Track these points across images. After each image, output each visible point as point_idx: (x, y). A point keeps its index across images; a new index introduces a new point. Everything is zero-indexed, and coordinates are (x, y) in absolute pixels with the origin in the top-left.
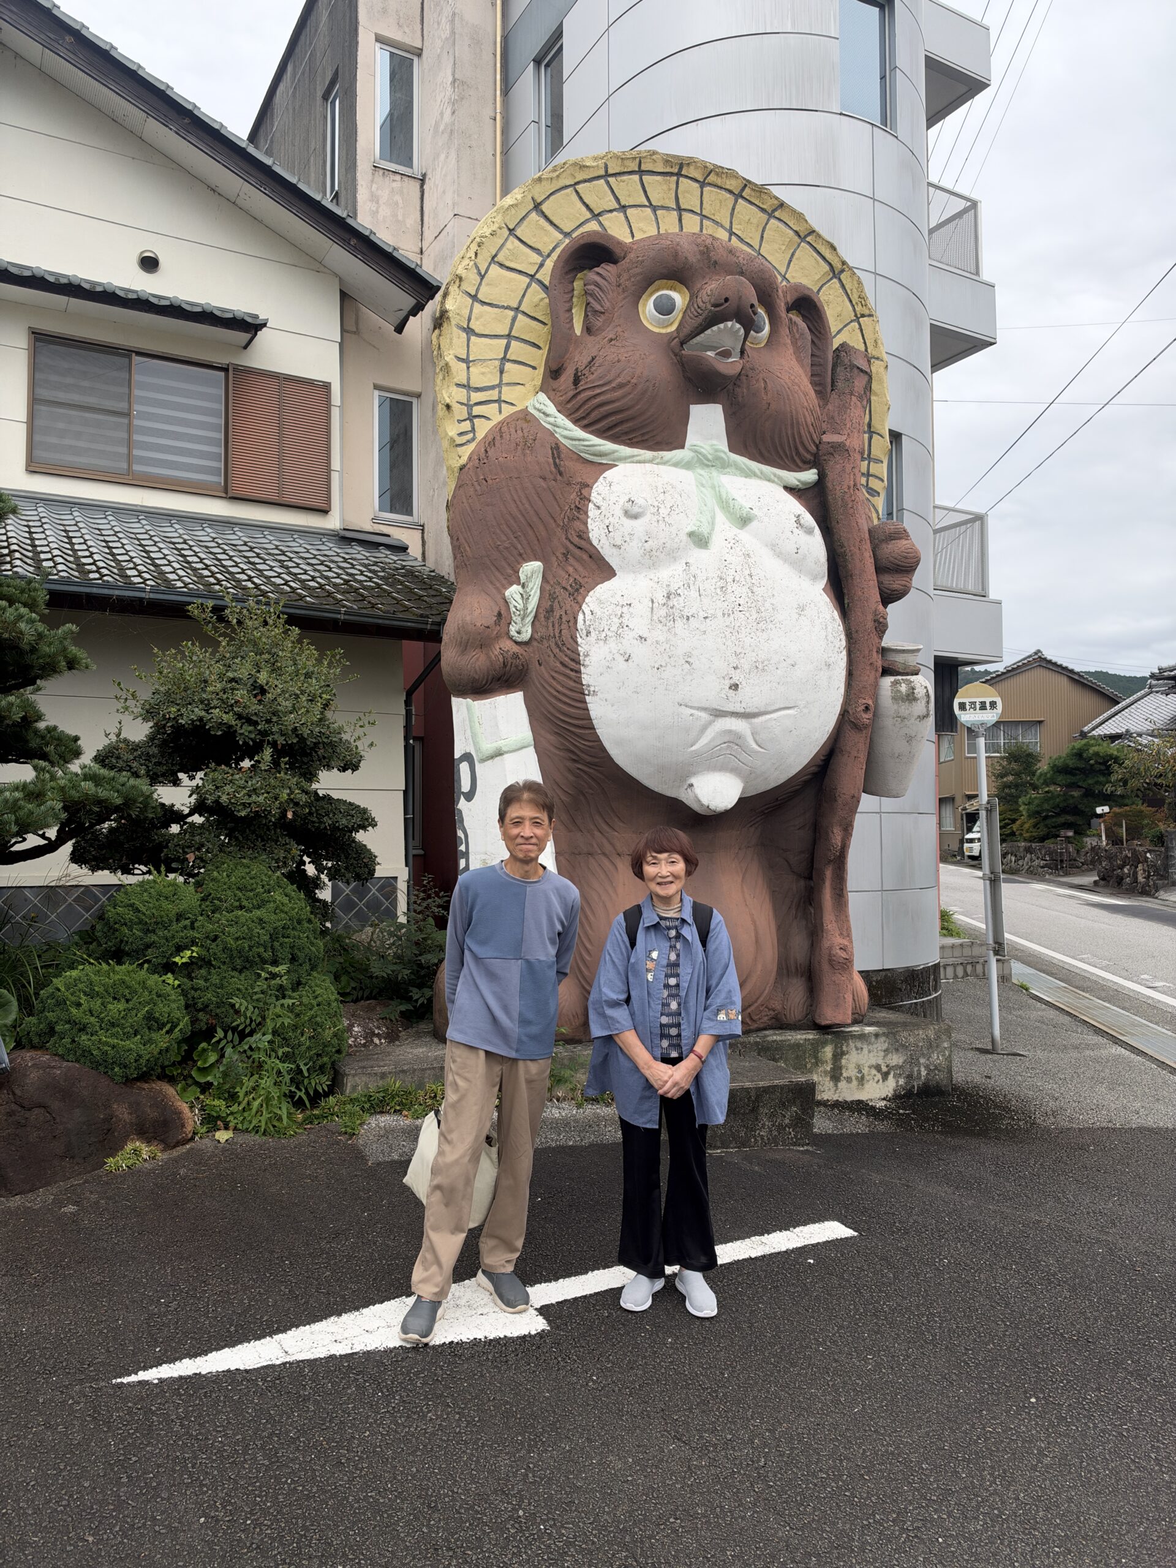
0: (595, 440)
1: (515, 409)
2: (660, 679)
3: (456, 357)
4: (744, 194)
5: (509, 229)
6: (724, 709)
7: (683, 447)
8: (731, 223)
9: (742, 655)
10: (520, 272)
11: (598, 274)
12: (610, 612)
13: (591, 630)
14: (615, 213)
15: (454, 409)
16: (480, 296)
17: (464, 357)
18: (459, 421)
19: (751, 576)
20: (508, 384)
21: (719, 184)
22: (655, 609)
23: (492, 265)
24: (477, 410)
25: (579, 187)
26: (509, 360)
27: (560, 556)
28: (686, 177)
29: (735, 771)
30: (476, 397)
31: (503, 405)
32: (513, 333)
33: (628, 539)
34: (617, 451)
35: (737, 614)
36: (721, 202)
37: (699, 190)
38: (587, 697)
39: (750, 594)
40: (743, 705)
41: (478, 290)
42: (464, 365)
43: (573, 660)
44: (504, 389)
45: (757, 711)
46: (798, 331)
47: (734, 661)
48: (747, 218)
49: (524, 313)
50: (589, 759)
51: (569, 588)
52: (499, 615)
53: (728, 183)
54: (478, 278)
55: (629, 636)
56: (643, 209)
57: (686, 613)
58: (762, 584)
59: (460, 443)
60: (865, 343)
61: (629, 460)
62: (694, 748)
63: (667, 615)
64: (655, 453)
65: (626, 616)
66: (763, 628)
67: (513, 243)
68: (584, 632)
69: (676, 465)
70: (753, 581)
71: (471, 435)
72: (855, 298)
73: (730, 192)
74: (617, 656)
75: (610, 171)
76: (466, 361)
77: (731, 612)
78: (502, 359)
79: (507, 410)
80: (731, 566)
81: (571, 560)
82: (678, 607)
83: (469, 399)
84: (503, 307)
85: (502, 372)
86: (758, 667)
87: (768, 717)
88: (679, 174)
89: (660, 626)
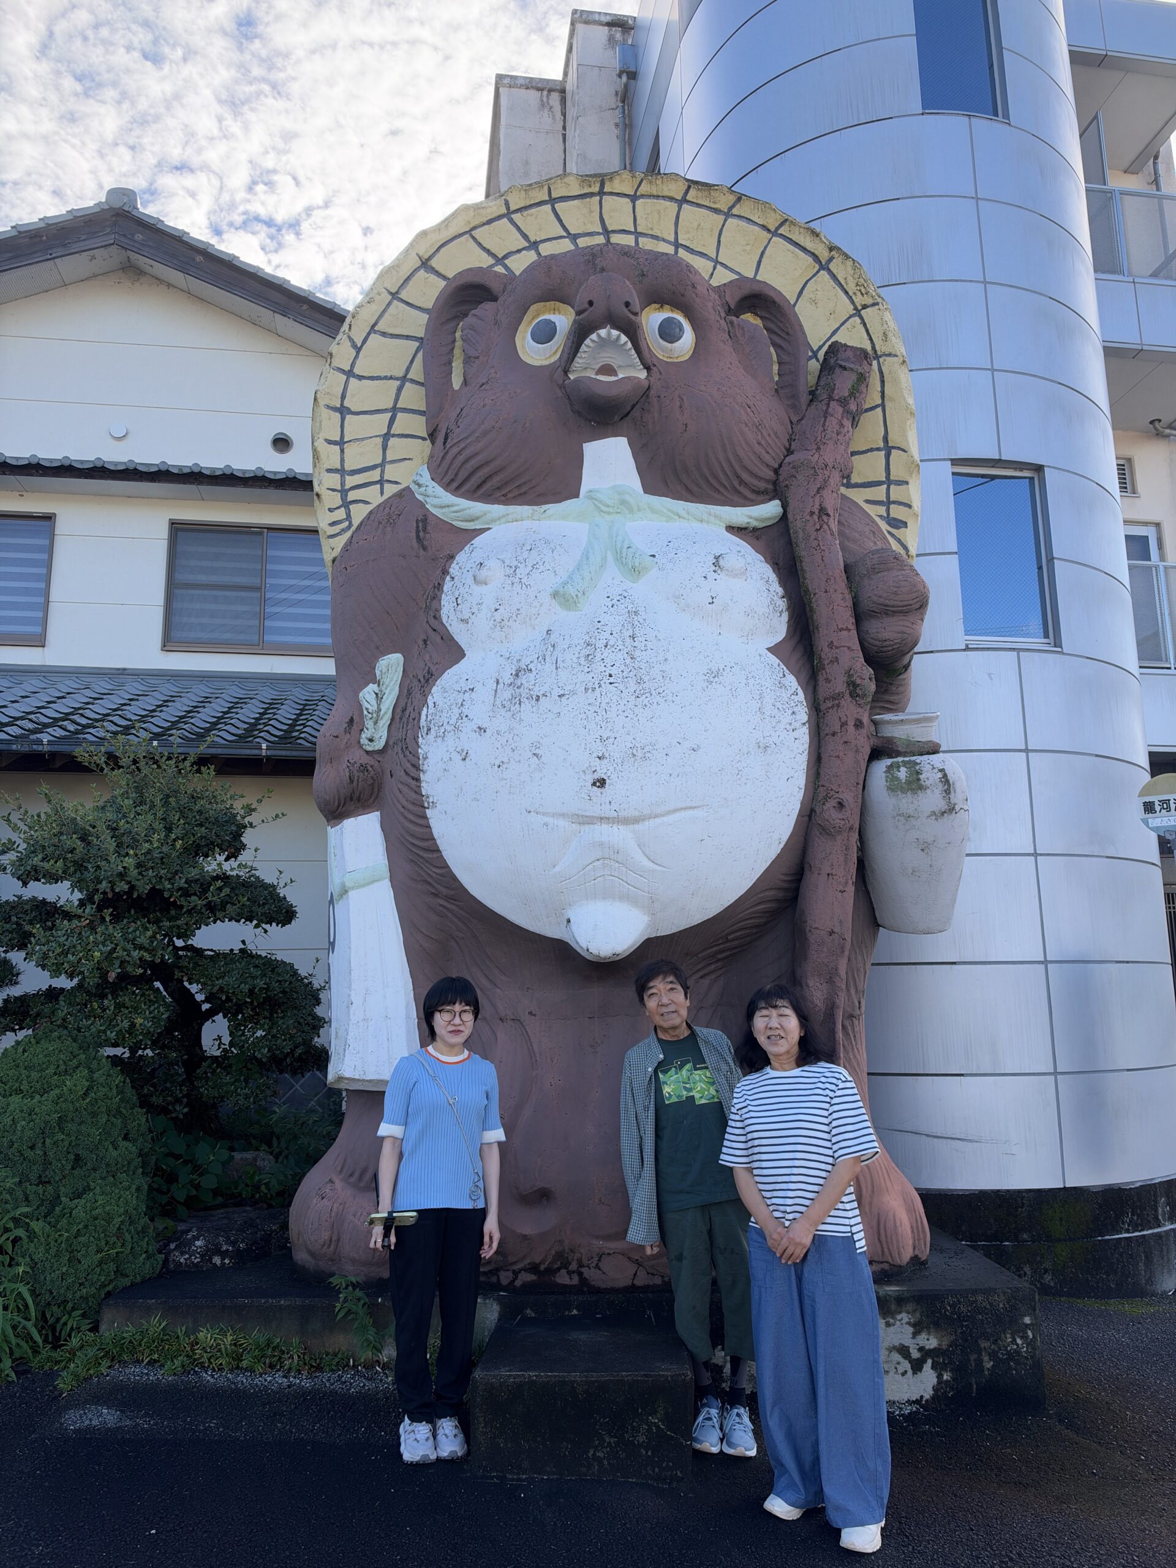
0: (463, 503)
1: (400, 487)
2: (503, 779)
3: (326, 440)
4: (689, 198)
5: (391, 293)
6: (587, 814)
7: (577, 496)
8: (676, 233)
9: (611, 741)
10: (408, 337)
11: (474, 315)
12: (452, 701)
13: (432, 726)
14: (524, 252)
15: (323, 497)
16: (357, 370)
17: (338, 439)
18: (331, 510)
19: (633, 637)
20: (392, 462)
21: (655, 193)
22: (499, 691)
23: (372, 335)
24: (352, 495)
25: (475, 233)
26: (394, 436)
27: (421, 643)
28: (611, 194)
29: (624, 897)
30: (351, 481)
31: (386, 486)
32: (398, 406)
33: (475, 610)
34: (489, 512)
35: (606, 687)
36: (659, 212)
37: (631, 205)
38: (427, 811)
39: (628, 661)
40: (614, 806)
41: (353, 365)
42: (338, 447)
43: (413, 766)
44: (388, 467)
45: (637, 814)
46: (743, 335)
47: (599, 749)
48: (695, 224)
49: (413, 381)
50: (444, 891)
51: (422, 679)
52: (352, 720)
53: (665, 188)
54: (353, 352)
55: (468, 727)
56: (559, 241)
57: (534, 694)
58: (649, 644)
59: (333, 533)
60: (871, 339)
61: (503, 520)
62: (557, 869)
63: (513, 697)
64: (535, 507)
65: (467, 704)
66: (646, 702)
67: (397, 307)
68: (426, 729)
69: (565, 517)
70: (635, 644)
71: (347, 523)
72: (851, 288)
73: (671, 199)
74: (455, 756)
75: (513, 207)
76: (341, 443)
77: (597, 687)
78: (386, 434)
79: (390, 490)
80: (605, 628)
81: (429, 646)
82: (526, 685)
83: (343, 484)
84: (386, 378)
85: (385, 448)
86: (638, 754)
87: (658, 821)
88: (601, 193)
89: (503, 712)
